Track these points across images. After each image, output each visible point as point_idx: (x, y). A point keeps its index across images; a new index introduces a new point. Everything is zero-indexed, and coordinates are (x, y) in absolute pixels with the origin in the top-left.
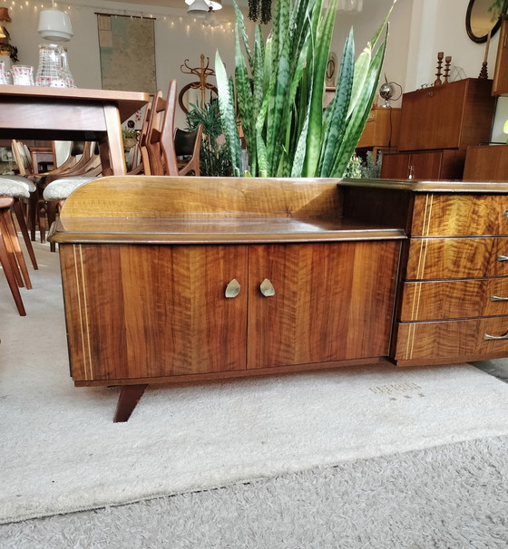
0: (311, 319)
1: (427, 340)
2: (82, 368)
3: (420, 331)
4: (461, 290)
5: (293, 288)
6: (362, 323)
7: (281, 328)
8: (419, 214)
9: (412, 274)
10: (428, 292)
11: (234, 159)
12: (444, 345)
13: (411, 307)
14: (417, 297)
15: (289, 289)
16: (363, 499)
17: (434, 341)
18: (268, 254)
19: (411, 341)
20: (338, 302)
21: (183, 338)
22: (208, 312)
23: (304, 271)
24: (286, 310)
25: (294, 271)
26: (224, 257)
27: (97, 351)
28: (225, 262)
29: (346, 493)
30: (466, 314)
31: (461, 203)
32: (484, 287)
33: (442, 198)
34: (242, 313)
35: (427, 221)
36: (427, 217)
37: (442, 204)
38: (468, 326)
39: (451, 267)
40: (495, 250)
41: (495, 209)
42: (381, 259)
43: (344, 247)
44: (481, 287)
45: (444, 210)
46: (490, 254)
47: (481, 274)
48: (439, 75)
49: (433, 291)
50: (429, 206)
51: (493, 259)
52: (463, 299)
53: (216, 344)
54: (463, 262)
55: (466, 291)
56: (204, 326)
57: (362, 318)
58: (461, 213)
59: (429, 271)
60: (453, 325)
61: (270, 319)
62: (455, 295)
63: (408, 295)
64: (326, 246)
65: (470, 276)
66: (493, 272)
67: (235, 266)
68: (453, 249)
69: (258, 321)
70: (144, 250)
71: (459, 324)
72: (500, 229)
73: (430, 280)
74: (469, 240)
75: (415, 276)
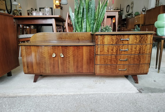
0: (74, 63)
1: (102, 69)
2: (25, 70)
3: (100, 67)
4: (110, 58)
5: (69, 56)
6: (87, 64)
7: (67, 64)
8: (97, 39)
10: (101, 58)
12: (107, 71)
13: (97, 61)
14: (99, 59)
15: (68, 56)
17: (104, 70)
18: (62, 48)
19: (98, 69)
20: (80, 59)
21: (45, 65)
22: (49, 60)
23: (71, 52)
24: (67, 60)
25: (69, 52)
27: (28, 67)
28: (53, 49)
30: (113, 64)
31: (108, 37)
33: (102, 36)
34: (57, 61)
36: (99, 40)
38: (114, 67)
39: (107, 52)
40: (119, 48)
41: (117, 38)
42: (90, 50)
43: (80, 47)
44: (116, 57)
45: (103, 38)
46: (117, 49)
47: (115, 54)
48: (156, 5)
49: (103, 58)
50: (99, 38)
52: (111, 60)
53: (52, 67)
54: (110, 51)
55: (112, 58)
56: (49, 63)
57: (87, 63)
58: (108, 39)
59: (101, 53)
60: (109, 66)
61: (64, 62)
63: (96, 58)
64: (76, 47)
65: (112, 54)
66: (119, 53)
67: (55, 50)
68: (107, 48)
69: (61, 63)
70: (35, 47)
71: (111, 66)
72: (120, 43)
73: (102, 55)
74: (111, 46)
75: (98, 54)
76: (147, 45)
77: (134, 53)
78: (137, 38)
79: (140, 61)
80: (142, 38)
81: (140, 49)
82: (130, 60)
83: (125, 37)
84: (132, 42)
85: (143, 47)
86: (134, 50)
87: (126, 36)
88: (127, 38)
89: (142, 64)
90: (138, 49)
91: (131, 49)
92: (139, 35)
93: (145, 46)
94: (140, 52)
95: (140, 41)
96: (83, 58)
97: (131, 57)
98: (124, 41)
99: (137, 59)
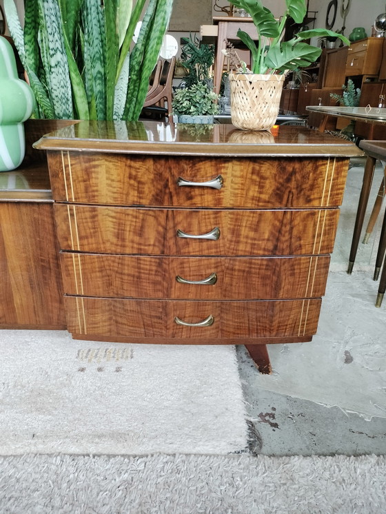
1: (101, 317)
3: (91, 308)
4: (133, 267)
8: (56, 175)
9: (65, 243)
10: (90, 266)
12: (122, 324)
13: (73, 280)
14: (78, 270)
17: (110, 319)
19: (81, 316)
30: (146, 294)
31: (110, 165)
32: (164, 266)
33: (82, 158)
35: (69, 185)
36: (68, 179)
37: (85, 165)
39: (114, 240)
40: (171, 224)
41: (161, 175)
44: (160, 265)
45: (88, 172)
46: (165, 228)
47: (157, 251)
49: (97, 265)
50: (67, 166)
51: (170, 234)
52: (139, 277)
54: (129, 236)
55: (139, 268)
58: (113, 178)
59: (85, 242)
60: (131, 305)
62: (126, 272)
63: (66, 266)
65: (141, 252)
66: (174, 250)
68: (111, 219)
71: (139, 304)
72: (175, 198)
73: (90, 252)
74: (130, 211)
75: (70, 247)
76: (313, 214)
77: (248, 249)
78: (262, 178)
79: (277, 287)
80: (288, 180)
81: (280, 232)
82: (227, 280)
83: (202, 172)
84: (236, 195)
85: (292, 221)
86: (247, 237)
87: (207, 167)
88: (213, 178)
91: (235, 232)
92: (276, 163)
93: (305, 219)
94: (276, 247)
95: (278, 194)
97: (232, 269)
98: (197, 191)
99: (264, 278)
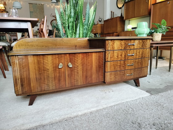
0: (83, 73)
1: (113, 77)
2: (18, 90)
3: (111, 74)
4: (120, 63)
5: (77, 65)
6: (96, 73)
7: (75, 75)
8: (107, 45)
10: (111, 64)
11: (62, 34)
12: (117, 77)
13: (108, 68)
14: (109, 65)
15: (76, 65)
16: (98, 121)
18: (70, 56)
19: (109, 77)
20: (89, 68)
21: (47, 80)
22: (54, 72)
23: (80, 60)
24: (76, 71)
25: (77, 60)
26: (58, 57)
27: (22, 85)
29: (94, 120)
30: (122, 69)
33: (113, 41)
34: (64, 72)
36: (109, 45)
37: (113, 42)
38: (122, 72)
39: (117, 58)
40: (127, 53)
41: (125, 43)
42: (99, 57)
43: (89, 54)
44: (124, 62)
45: (113, 44)
47: (124, 59)
48: (112, 16)
49: (113, 64)
51: (126, 55)
52: (120, 66)
53: (57, 81)
54: (119, 56)
56: (53, 76)
57: (96, 71)
58: (118, 44)
59: (111, 59)
60: (119, 73)
61: (72, 73)
62: (118, 65)
63: (107, 65)
64: (85, 54)
65: (121, 60)
66: (127, 58)
67: (61, 60)
68: (116, 53)
69: (68, 75)
71: (120, 72)
72: (127, 48)
73: (112, 61)
74: (120, 51)
75: (108, 60)
77: (138, 57)
78: (140, 43)
79: (142, 65)
80: (143, 43)
82: (135, 64)
84: (136, 46)
85: (144, 51)
86: (138, 55)
87: (132, 41)
88: (133, 43)
89: (143, 67)
90: (141, 53)
91: (136, 54)
93: (146, 50)
94: (142, 56)
95: (142, 46)
96: (92, 66)
97: (136, 62)
98: (131, 46)
99: (140, 63)
